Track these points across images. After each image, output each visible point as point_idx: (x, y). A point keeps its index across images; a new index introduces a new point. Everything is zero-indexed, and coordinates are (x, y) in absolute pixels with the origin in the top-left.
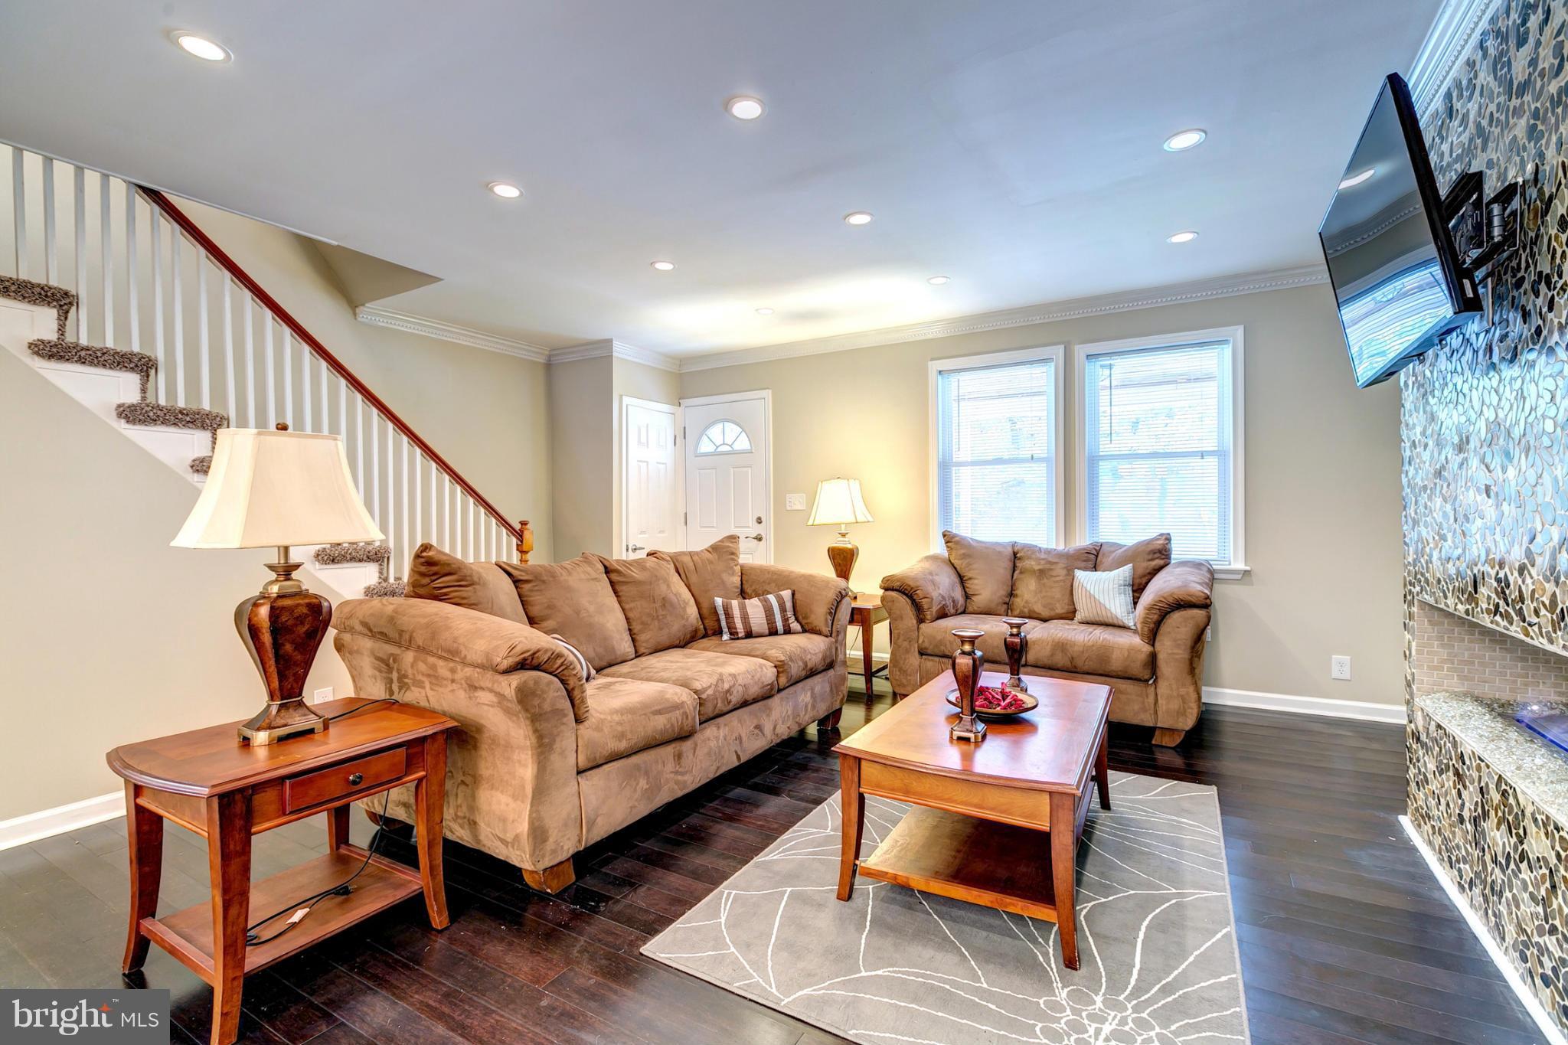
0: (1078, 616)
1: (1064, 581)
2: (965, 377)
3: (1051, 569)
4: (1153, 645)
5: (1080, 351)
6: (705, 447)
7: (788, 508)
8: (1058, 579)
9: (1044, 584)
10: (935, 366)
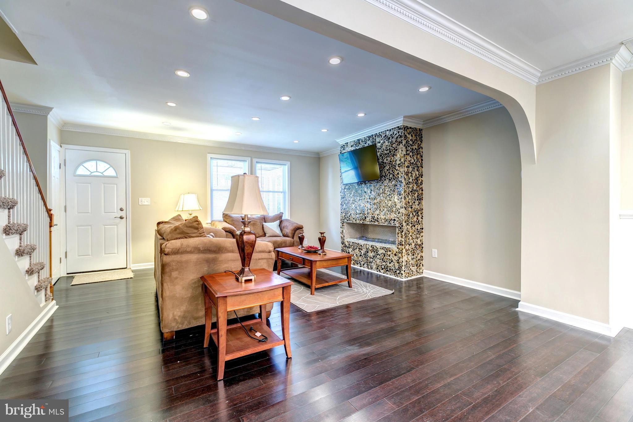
0: (267, 235)
1: (260, 226)
2: (219, 161)
3: (256, 223)
4: (293, 239)
5: (255, 160)
6: (81, 171)
7: (140, 204)
8: (258, 226)
9: (255, 227)
10: (209, 156)
